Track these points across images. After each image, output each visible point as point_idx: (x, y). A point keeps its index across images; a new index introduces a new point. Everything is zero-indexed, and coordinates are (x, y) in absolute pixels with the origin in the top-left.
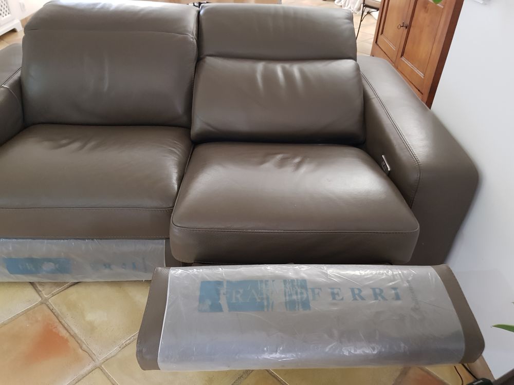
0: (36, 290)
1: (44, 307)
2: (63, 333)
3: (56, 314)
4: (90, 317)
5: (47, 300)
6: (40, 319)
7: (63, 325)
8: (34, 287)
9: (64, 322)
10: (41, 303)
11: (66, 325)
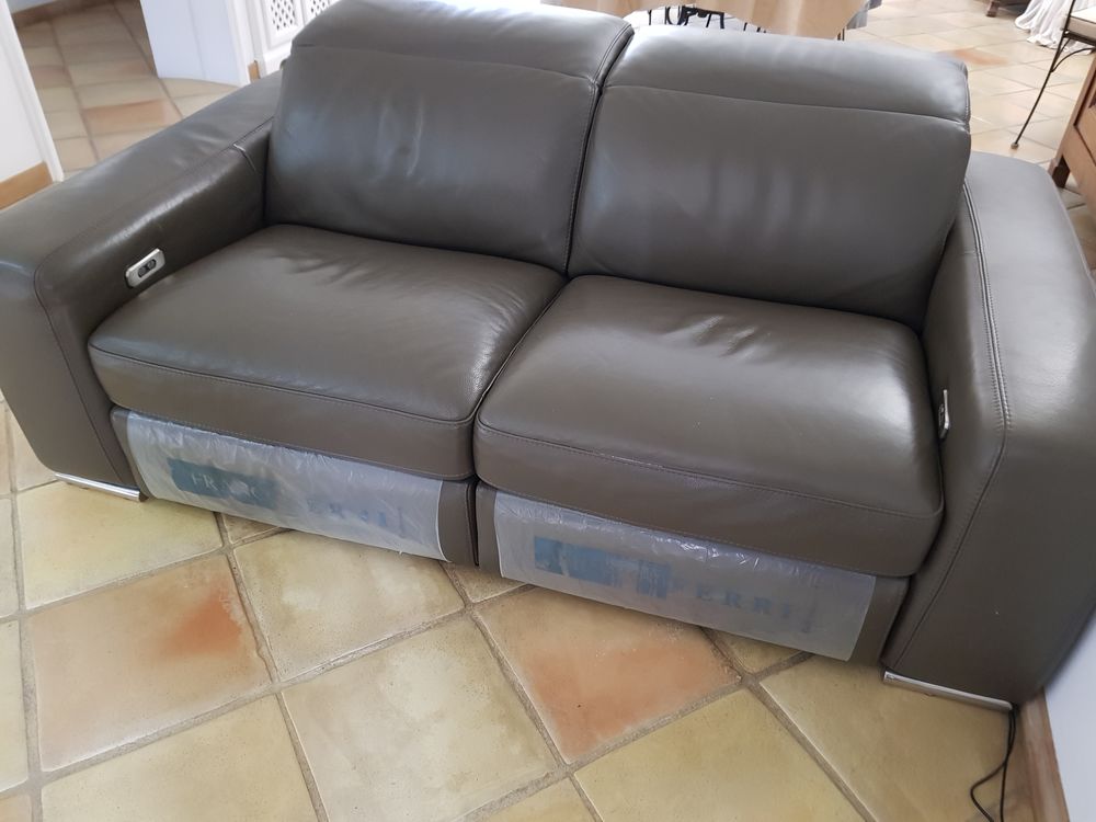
0: (218, 526)
1: (223, 560)
2: (237, 614)
3: (237, 577)
4: (291, 597)
5: (231, 548)
6: (208, 580)
7: (241, 600)
8: (217, 522)
9: (245, 596)
10: (220, 552)
11: (246, 603)
